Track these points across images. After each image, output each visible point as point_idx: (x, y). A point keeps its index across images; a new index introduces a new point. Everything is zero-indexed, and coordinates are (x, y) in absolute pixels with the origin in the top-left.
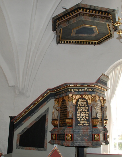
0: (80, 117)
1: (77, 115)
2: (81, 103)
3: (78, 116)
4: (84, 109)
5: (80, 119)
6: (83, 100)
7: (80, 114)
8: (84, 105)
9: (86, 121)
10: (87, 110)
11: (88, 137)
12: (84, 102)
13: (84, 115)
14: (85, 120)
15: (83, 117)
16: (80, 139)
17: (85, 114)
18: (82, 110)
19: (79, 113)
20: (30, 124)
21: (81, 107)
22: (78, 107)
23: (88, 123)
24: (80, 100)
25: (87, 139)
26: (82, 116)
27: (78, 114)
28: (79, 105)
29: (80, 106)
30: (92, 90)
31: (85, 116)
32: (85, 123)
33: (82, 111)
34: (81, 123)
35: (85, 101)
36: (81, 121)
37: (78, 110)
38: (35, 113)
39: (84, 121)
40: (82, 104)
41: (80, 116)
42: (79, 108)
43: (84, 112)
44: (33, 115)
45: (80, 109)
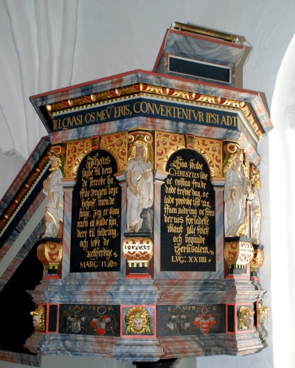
0: (88, 234)
1: (80, 224)
2: (94, 173)
3: (81, 229)
4: (103, 197)
5: (89, 239)
6: (99, 158)
7: (89, 220)
8: (102, 181)
9: (109, 248)
10: (112, 201)
11: (108, 320)
12: (105, 166)
13: (102, 223)
14: (106, 242)
15: (100, 233)
16: (79, 324)
17: (107, 217)
18: (97, 202)
19: (87, 214)
20: (8, 270)
21: (93, 191)
22: (82, 193)
23: (116, 255)
24: (92, 162)
25: (103, 326)
26: (97, 228)
27: (82, 219)
28: (85, 183)
29: (88, 188)
30: (131, 110)
31: (106, 227)
32: (104, 258)
33: (98, 207)
34: (89, 260)
35: (107, 160)
36: (91, 249)
37: (84, 204)
38: (19, 232)
39: (101, 247)
40: (98, 177)
41: (88, 228)
42: (87, 194)
43: (102, 208)
44: (15, 236)
45: (91, 199)
